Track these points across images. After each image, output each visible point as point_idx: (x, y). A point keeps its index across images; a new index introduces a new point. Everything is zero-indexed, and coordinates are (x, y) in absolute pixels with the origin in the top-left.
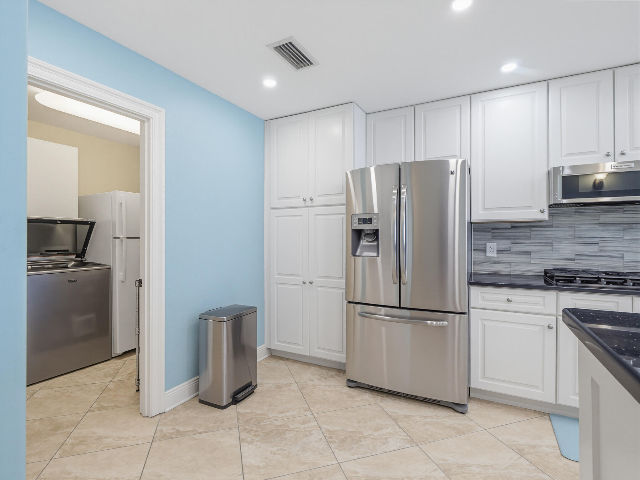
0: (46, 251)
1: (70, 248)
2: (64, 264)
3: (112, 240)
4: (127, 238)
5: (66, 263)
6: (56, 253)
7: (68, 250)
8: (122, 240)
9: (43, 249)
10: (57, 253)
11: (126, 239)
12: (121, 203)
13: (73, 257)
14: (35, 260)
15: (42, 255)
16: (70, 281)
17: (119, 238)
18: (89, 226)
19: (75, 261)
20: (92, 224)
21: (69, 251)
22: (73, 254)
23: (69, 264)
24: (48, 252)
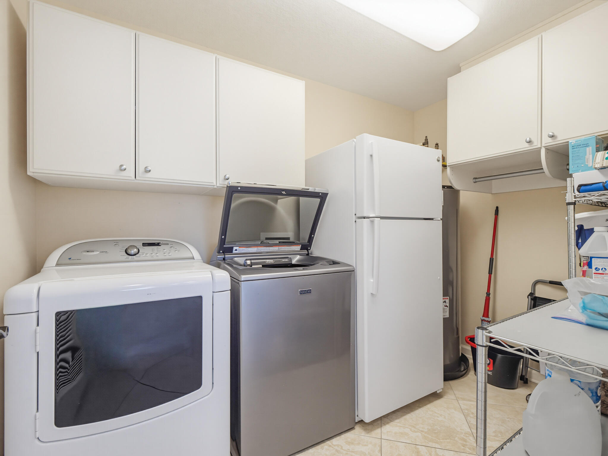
0: (267, 239)
1: (290, 234)
2: (288, 258)
3: (355, 221)
4: (382, 218)
5: (289, 256)
6: (277, 242)
7: (288, 239)
8: (372, 222)
9: (263, 236)
10: (279, 242)
11: (379, 219)
12: (371, 156)
13: (298, 248)
14: (255, 251)
15: (263, 244)
16: (302, 293)
17: (368, 218)
18: (318, 200)
19: (300, 255)
20: (323, 197)
21: (290, 239)
22: (297, 244)
23: (294, 258)
24: (268, 241)
